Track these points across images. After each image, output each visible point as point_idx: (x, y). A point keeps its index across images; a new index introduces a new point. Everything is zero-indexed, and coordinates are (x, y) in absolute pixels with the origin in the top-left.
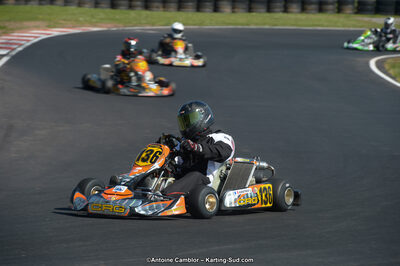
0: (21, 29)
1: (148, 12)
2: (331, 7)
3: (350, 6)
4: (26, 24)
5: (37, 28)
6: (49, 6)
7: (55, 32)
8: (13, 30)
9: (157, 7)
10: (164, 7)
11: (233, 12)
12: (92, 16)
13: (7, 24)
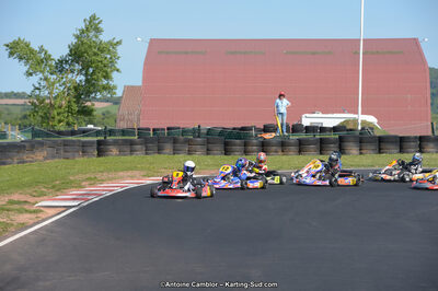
0: (110, 179)
4: (121, 173)
5: (132, 178)
6: (157, 155)
7: (148, 182)
8: (102, 181)
9: (276, 152)
10: (283, 150)
11: (361, 153)
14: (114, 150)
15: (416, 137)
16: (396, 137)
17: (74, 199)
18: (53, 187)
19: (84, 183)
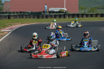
0: (14, 25)
1: (47, 19)
2: (94, 15)
3: (99, 15)
4: (16, 23)
5: (19, 24)
6: (22, 19)
7: (23, 25)
9: (49, 18)
10: (51, 18)
11: (69, 18)
12: (33, 21)
13: (11, 24)
14: (12, 18)
15: (81, 14)
16: (77, 14)
17: (9, 29)
18: (2, 26)
19: (9, 26)
